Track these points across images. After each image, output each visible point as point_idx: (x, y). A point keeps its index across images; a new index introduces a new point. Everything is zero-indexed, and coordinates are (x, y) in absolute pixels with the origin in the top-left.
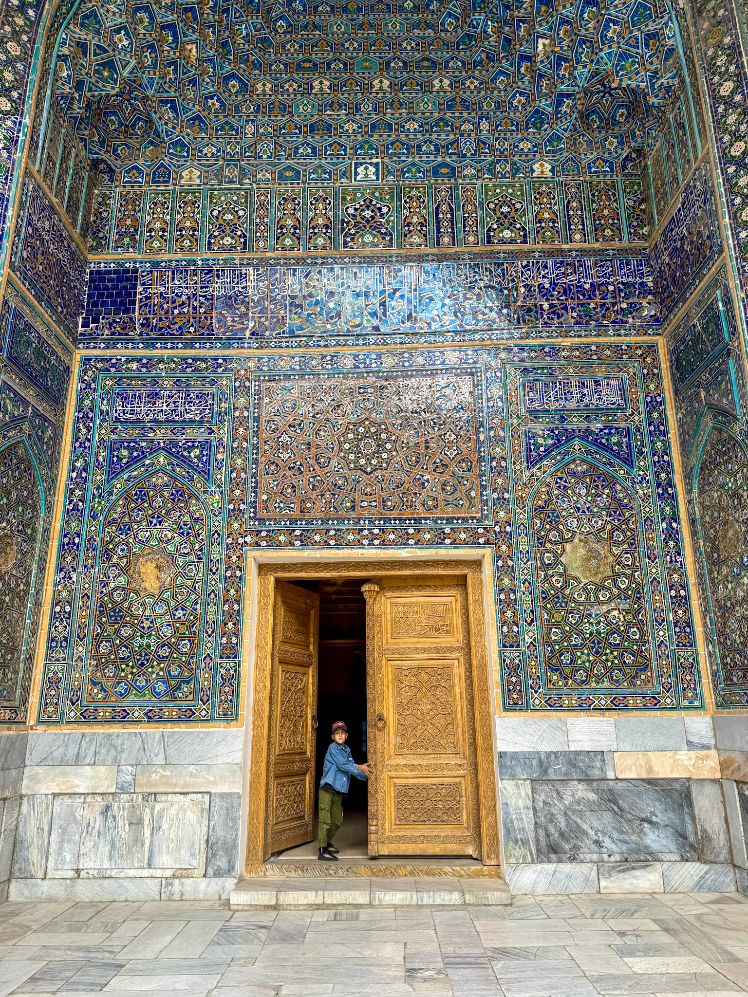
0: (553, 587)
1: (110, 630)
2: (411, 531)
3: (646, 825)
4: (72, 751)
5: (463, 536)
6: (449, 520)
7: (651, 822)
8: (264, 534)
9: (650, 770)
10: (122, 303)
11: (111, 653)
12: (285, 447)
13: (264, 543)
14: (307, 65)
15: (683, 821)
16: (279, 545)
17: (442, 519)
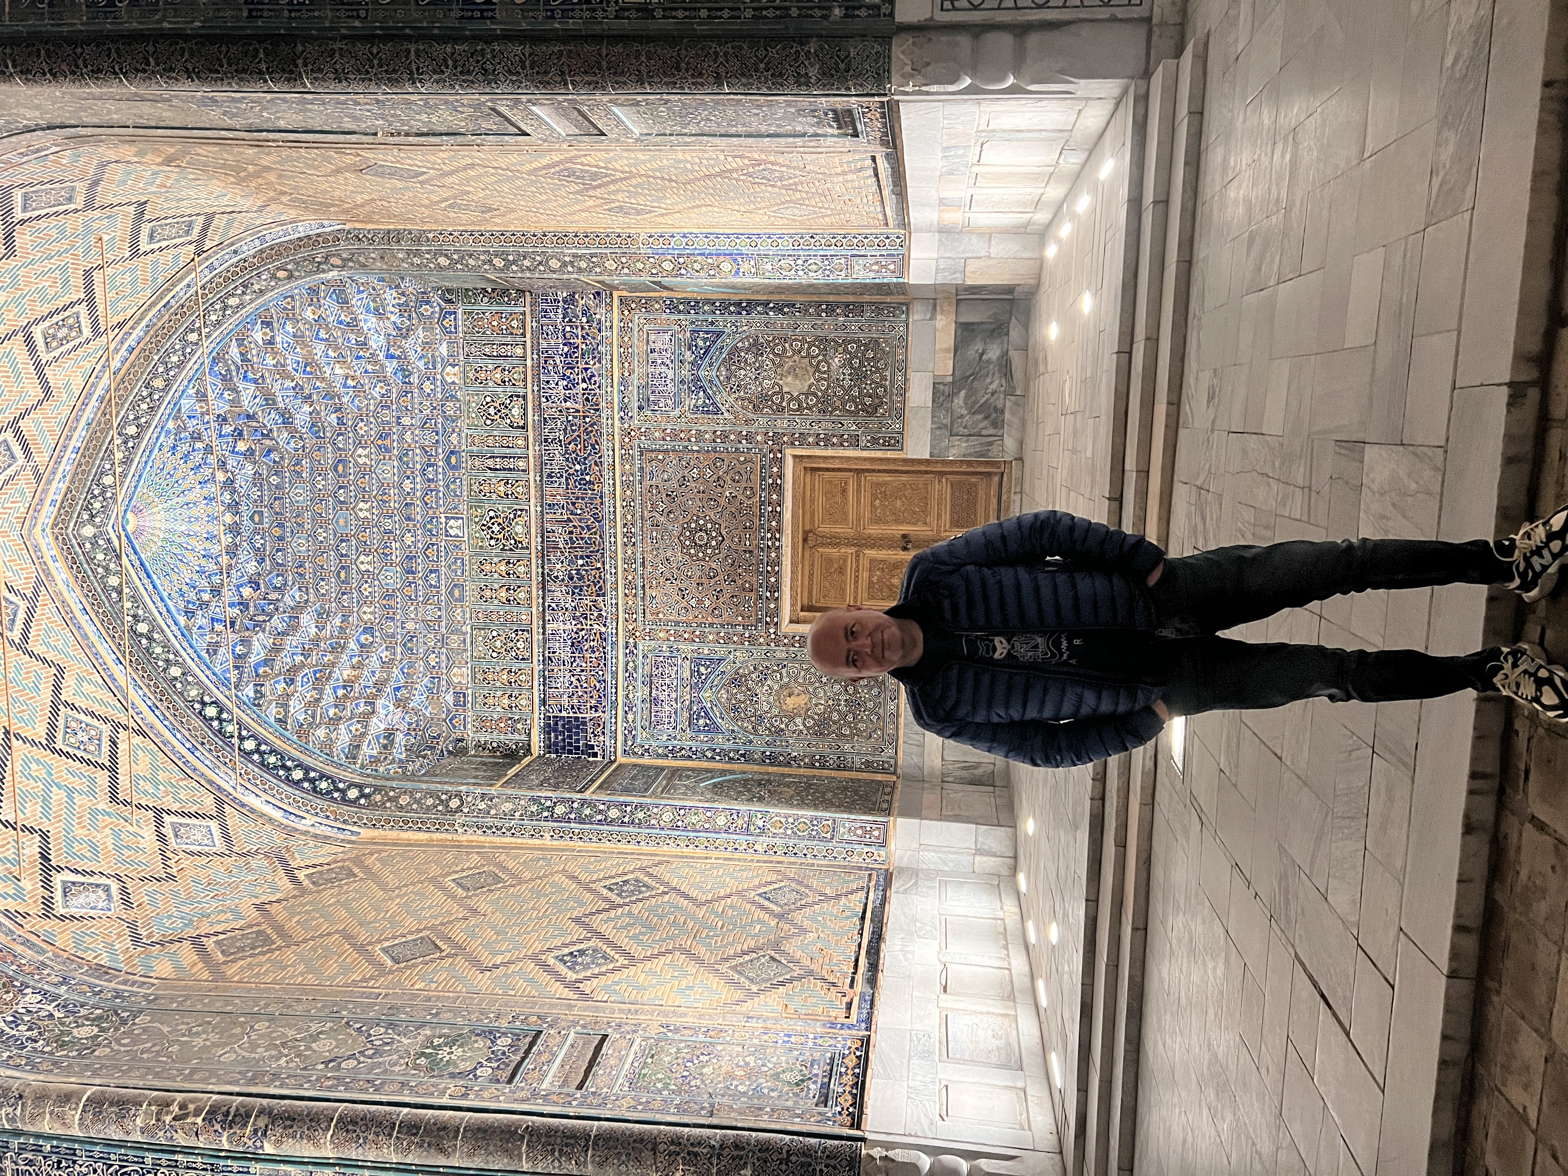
0: (815, 405)
1: (834, 727)
2: (770, 509)
3: (984, 357)
4: (915, 749)
5: (775, 470)
6: (763, 479)
7: (982, 354)
8: (768, 619)
9: (948, 350)
10: (578, 727)
11: (850, 727)
12: (700, 602)
13: (776, 620)
14: (343, 574)
15: (983, 331)
16: (777, 608)
17: (761, 485)
